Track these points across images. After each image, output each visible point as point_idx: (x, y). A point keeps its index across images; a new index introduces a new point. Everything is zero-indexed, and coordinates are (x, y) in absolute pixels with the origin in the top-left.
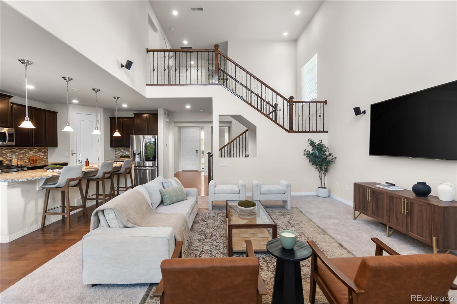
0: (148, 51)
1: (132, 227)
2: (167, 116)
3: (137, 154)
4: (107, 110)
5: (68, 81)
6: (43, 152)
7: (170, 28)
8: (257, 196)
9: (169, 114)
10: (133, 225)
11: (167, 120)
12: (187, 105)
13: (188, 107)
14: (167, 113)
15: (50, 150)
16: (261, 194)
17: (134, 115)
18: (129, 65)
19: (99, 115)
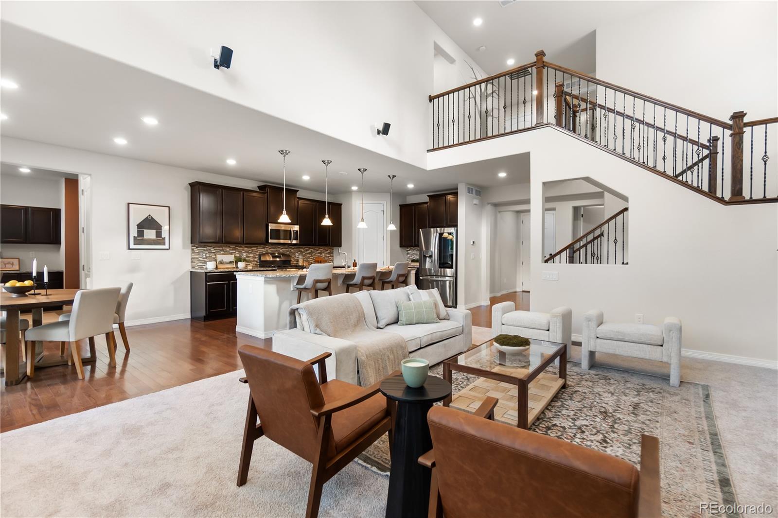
0: (431, 99)
1: (320, 334)
2: (476, 195)
3: (428, 257)
4: (397, 194)
5: (327, 165)
6: (328, 253)
7: (478, 49)
8: (589, 340)
9: (480, 191)
10: (321, 332)
11: (476, 201)
12: (500, 172)
13: (502, 175)
14: (476, 190)
15: (335, 249)
16: (597, 338)
17: (428, 198)
18: (386, 129)
19: (385, 203)
